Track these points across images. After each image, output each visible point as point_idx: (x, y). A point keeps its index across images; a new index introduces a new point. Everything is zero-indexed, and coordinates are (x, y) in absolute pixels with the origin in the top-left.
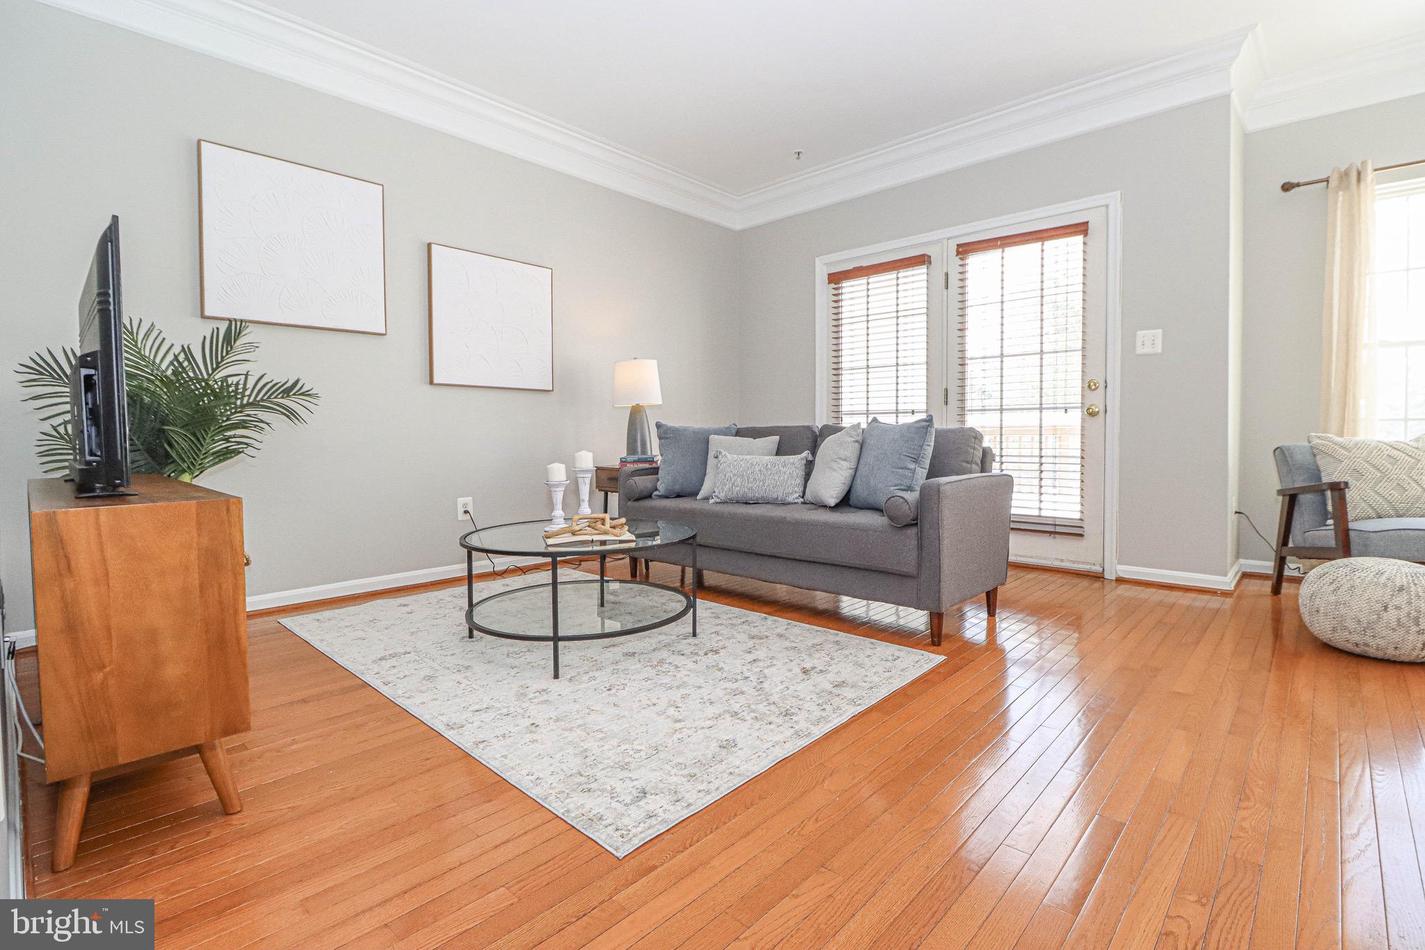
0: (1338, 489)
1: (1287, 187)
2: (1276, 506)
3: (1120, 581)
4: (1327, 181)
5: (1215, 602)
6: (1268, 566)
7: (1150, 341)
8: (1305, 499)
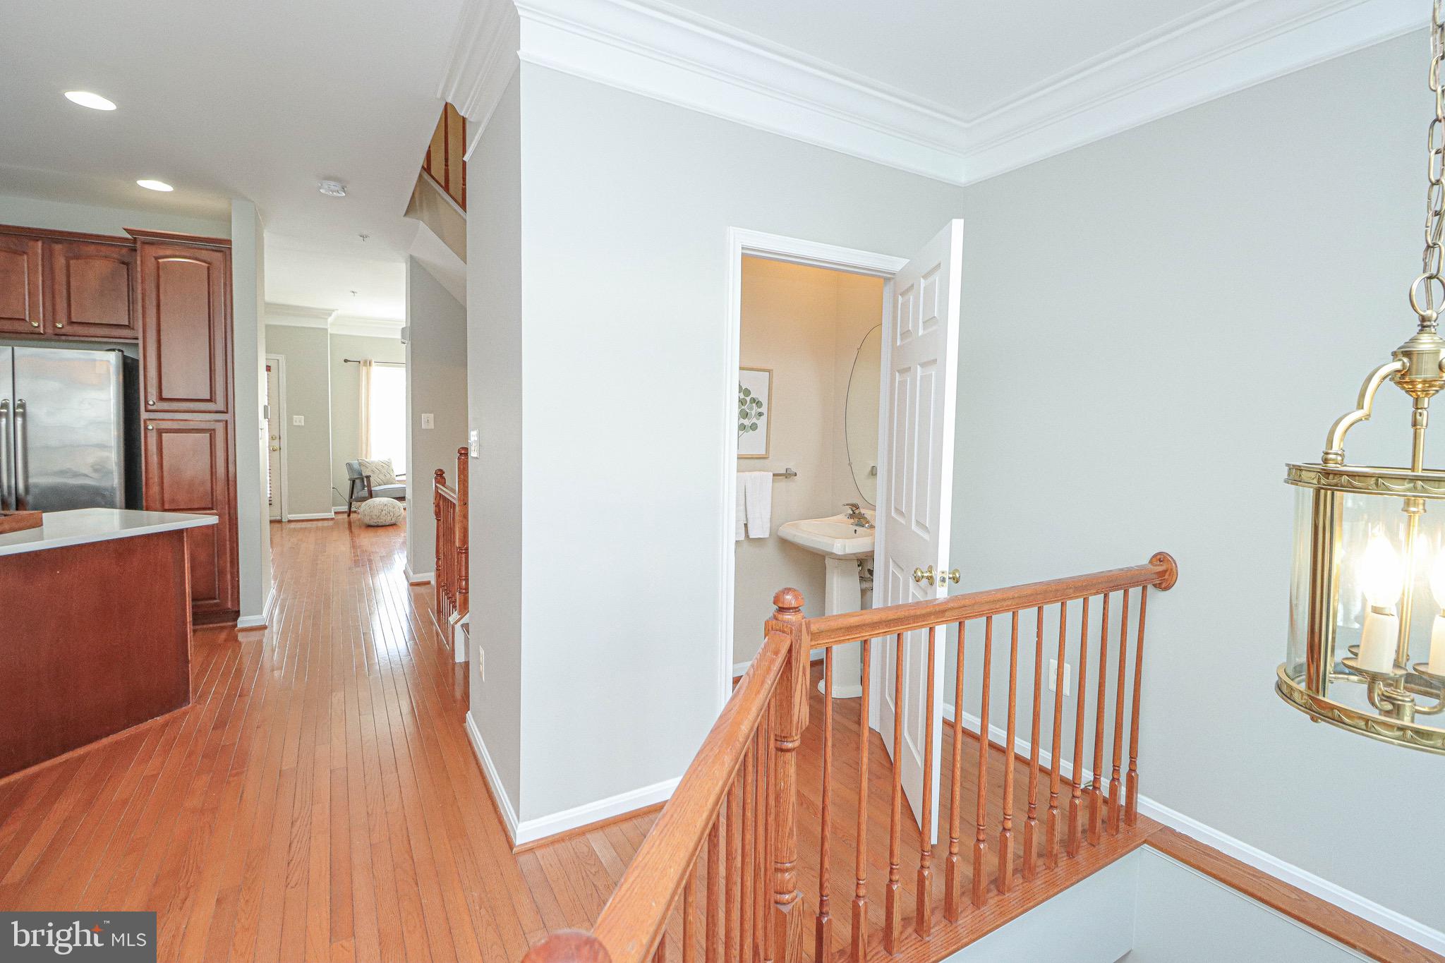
0: (368, 477)
1: (346, 361)
2: (348, 484)
3: (290, 521)
4: (359, 362)
5: (326, 524)
6: (345, 508)
7: (299, 420)
8: (358, 482)
